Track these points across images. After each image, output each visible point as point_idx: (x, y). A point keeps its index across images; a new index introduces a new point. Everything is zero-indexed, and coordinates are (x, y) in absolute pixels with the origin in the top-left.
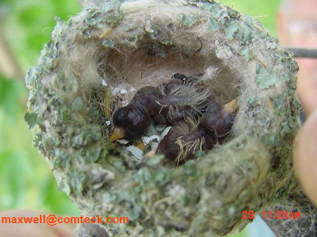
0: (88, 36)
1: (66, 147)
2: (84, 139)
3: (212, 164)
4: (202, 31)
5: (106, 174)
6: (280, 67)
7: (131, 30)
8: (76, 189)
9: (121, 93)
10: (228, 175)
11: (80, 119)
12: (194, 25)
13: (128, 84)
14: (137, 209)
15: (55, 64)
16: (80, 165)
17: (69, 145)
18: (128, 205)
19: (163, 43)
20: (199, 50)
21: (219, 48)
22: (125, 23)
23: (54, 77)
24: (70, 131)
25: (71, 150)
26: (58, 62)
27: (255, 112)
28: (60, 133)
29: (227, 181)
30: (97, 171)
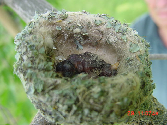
0: (50, 21)
2: (45, 65)
3: (113, 80)
4: (103, 28)
6: (141, 44)
7: (70, 23)
8: (38, 89)
11: (42, 58)
12: (100, 24)
14: (74, 98)
16: (42, 76)
17: (36, 68)
19: (84, 35)
20: (101, 40)
21: (112, 37)
22: (68, 19)
23: (31, 37)
24: (37, 61)
25: (37, 71)
26: (34, 31)
27: (131, 63)
28: (32, 61)
30: (51, 81)
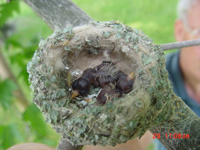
0: (57, 45)
1: (49, 100)
2: (57, 95)
4: (113, 39)
5: (69, 111)
6: (154, 53)
7: (78, 41)
8: (54, 120)
9: (76, 74)
10: (128, 107)
11: (55, 86)
12: (109, 36)
13: (79, 70)
14: (85, 127)
15: (42, 60)
16: (56, 108)
17: (50, 98)
18: (80, 125)
19: (95, 47)
20: (114, 49)
21: (123, 46)
22: (75, 37)
23: (41, 66)
24: (50, 92)
25: (51, 101)
26: (43, 59)
27: (142, 77)
28: (45, 93)
29: (128, 110)
30: (64, 110)
